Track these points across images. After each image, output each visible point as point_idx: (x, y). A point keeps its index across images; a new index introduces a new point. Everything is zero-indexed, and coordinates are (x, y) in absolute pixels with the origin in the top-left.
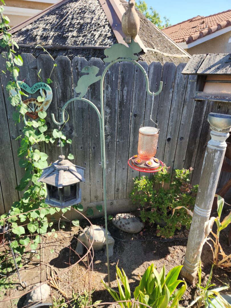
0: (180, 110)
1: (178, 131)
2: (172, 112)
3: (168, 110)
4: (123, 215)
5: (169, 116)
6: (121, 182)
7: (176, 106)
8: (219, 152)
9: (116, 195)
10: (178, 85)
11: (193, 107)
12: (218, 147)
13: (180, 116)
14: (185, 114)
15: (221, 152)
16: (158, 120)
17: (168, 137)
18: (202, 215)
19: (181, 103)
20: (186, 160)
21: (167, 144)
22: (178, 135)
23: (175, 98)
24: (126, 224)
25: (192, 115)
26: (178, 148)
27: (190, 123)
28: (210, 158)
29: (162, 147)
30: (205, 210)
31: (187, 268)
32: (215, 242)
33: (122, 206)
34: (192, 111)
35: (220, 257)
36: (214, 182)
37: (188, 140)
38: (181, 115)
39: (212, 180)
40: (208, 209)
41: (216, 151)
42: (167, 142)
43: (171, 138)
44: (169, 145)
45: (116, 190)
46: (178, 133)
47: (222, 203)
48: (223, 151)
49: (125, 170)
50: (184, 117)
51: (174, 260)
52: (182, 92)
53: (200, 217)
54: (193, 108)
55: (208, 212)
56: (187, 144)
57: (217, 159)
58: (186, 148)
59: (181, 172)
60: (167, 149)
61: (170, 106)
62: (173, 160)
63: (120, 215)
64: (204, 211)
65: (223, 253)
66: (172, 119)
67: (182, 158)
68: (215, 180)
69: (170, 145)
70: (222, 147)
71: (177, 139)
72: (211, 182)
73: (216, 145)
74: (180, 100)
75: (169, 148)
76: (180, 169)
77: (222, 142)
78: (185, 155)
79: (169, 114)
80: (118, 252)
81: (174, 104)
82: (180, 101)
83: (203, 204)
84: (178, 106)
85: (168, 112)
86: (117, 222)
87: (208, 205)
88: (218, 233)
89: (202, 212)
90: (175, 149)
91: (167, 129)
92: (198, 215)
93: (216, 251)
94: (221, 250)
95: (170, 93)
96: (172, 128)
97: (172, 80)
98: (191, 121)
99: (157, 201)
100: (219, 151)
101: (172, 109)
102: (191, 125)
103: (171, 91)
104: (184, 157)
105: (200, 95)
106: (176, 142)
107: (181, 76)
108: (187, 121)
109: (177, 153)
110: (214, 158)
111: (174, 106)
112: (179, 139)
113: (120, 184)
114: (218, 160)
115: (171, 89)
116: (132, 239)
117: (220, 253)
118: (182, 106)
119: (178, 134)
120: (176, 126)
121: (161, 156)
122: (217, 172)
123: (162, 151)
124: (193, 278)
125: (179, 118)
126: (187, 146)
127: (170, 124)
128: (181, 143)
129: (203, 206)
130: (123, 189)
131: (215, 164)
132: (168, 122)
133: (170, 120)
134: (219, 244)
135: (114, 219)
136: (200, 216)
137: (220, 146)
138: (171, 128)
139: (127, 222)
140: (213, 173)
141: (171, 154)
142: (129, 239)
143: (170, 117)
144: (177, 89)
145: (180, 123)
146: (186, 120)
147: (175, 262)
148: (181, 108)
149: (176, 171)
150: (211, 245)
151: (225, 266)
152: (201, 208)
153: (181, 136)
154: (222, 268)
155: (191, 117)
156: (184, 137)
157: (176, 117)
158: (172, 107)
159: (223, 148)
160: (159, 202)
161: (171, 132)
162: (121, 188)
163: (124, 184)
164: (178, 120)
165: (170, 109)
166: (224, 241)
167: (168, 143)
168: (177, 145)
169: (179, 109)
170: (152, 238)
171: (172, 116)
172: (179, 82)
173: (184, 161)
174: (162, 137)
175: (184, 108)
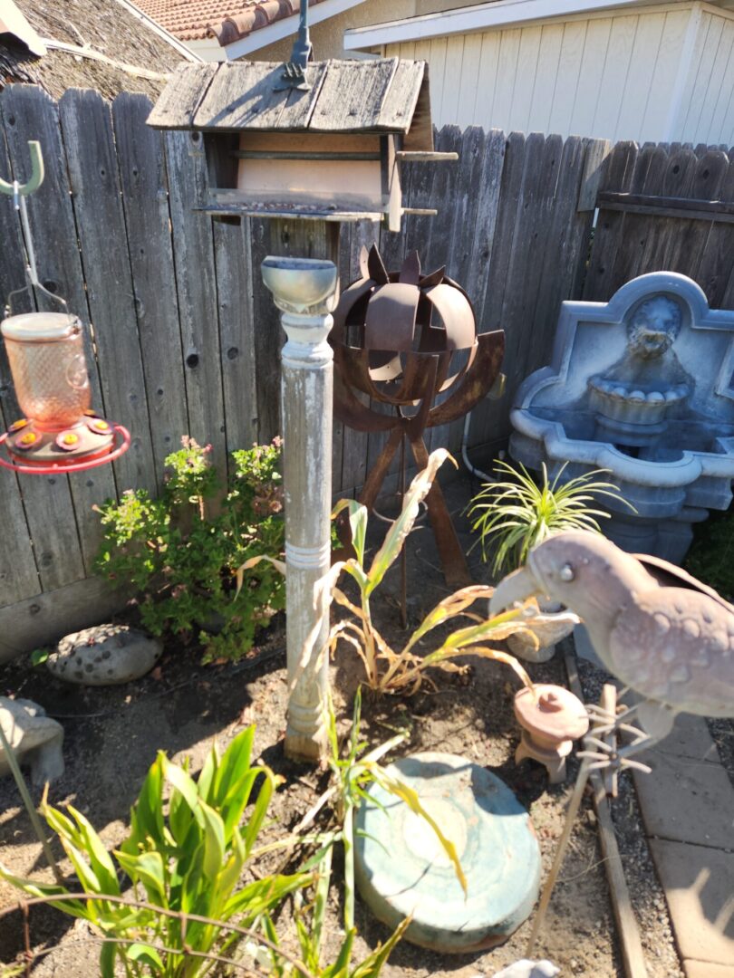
0: (207, 260)
1: (217, 330)
2: (182, 270)
3: (165, 261)
4: (84, 636)
5: (176, 283)
6: (52, 528)
7: (190, 248)
8: (313, 376)
9: (47, 577)
10: (178, 174)
11: (247, 247)
12: (308, 360)
13: (210, 279)
14: (225, 271)
15: (320, 375)
16: (138, 299)
17: (190, 351)
18: (306, 566)
19: (206, 238)
20: (262, 419)
21: (189, 376)
22: (217, 341)
23: (182, 221)
24: (98, 660)
25: (247, 275)
26: (227, 384)
27: (248, 302)
28: (295, 396)
29: (177, 386)
30: (312, 551)
31: (298, 724)
32: (362, 628)
33: (76, 608)
34: (246, 261)
35: (383, 665)
36: (318, 466)
37: (252, 355)
38: (213, 277)
39: (313, 461)
40: (320, 544)
41: (305, 374)
42: (188, 369)
43: (199, 353)
44: (198, 377)
45: (39, 559)
46: (217, 335)
47: (361, 521)
48: (323, 370)
49: (57, 486)
50: (226, 283)
51: (266, 716)
52: (200, 199)
53: (303, 573)
54: (247, 250)
55: (322, 553)
56: (254, 367)
57: (313, 398)
58: (252, 380)
59: (251, 456)
60: (195, 393)
61: (171, 249)
62: (220, 424)
63: (72, 638)
64: (308, 555)
65: (386, 652)
66: (188, 293)
67: (249, 415)
68: (320, 460)
69: (201, 378)
70: (319, 361)
71: (218, 356)
72: (312, 467)
73: (303, 354)
74: (199, 226)
75: (198, 387)
76: (248, 447)
77: (317, 344)
78: (254, 403)
79: (173, 276)
80: (80, 758)
81: (183, 241)
82: (200, 230)
83: (304, 535)
84: (197, 247)
85: (167, 270)
86: (66, 663)
87: (316, 535)
88: (366, 603)
89: (306, 557)
90: (220, 390)
91: (178, 326)
92: (297, 569)
93: (370, 650)
94: (382, 646)
95: (158, 204)
96: (194, 320)
97: (154, 157)
98: (251, 293)
99: (186, 560)
100: (313, 371)
101: (180, 258)
102: (251, 306)
103: (161, 195)
104: (254, 409)
105: (224, 200)
106: (218, 365)
107: (184, 145)
108: (237, 294)
109: (228, 401)
110: (304, 397)
111: (183, 247)
112: (225, 356)
113: (54, 537)
114: (316, 400)
115: (159, 188)
116: (128, 699)
117: (380, 656)
118: (211, 246)
119: (217, 338)
120: (205, 315)
121: (179, 417)
122: (321, 434)
123: (178, 402)
124: (317, 746)
125: (210, 285)
126: (254, 375)
127: (185, 308)
128: (234, 366)
129: (304, 540)
130: (68, 549)
131: (311, 412)
132: (176, 304)
133: (183, 297)
134: (373, 631)
135: (54, 657)
136: (303, 570)
137: (314, 356)
138: (190, 322)
139: (99, 654)
140: (310, 441)
141: (209, 407)
142: (116, 704)
143: (181, 286)
144: (182, 190)
145: (215, 304)
146: (233, 292)
147: (267, 720)
148: (207, 253)
149: (236, 455)
150: (355, 642)
151: (397, 684)
152: (301, 547)
153: (228, 344)
154: (392, 691)
155: (247, 280)
156: (239, 349)
157: (200, 284)
158: (176, 251)
159: (321, 363)
160: (192, 560)
161: (193, 335)
162: (60, 549)
163: (68, 532)
164: (207, 295)
165: (171, 257)
166: (393, 618)
167: (194, 372)
168: (224, 376)
169: (201, 258)
170: (194, 675)
171: (187, 282)
172: (182, 167)
173: (254, 421)
174: (169, 355)
175: (219, 252)
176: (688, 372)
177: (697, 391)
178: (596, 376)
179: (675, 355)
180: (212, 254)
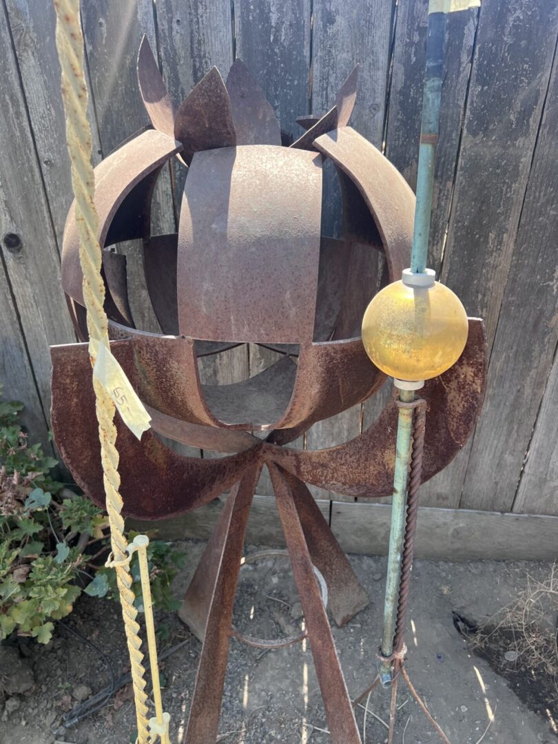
0: (7, 81)
1: (43, 201)
13: (18, 114)
17: (5, 228)
21: (11, 263)
38: (23, 109)
42: (7, 252)
43: (21, 233)
44: (26, 269)
46: (45, 208)
69: (31, 271)
118: (10, 56)
120: (19, 173)
125: (20, 124)
145: (33, 156)
148: (5, 68)
157: (3, 120)
164: (18, 140)
175: (24, 68)
180: (13, 71)
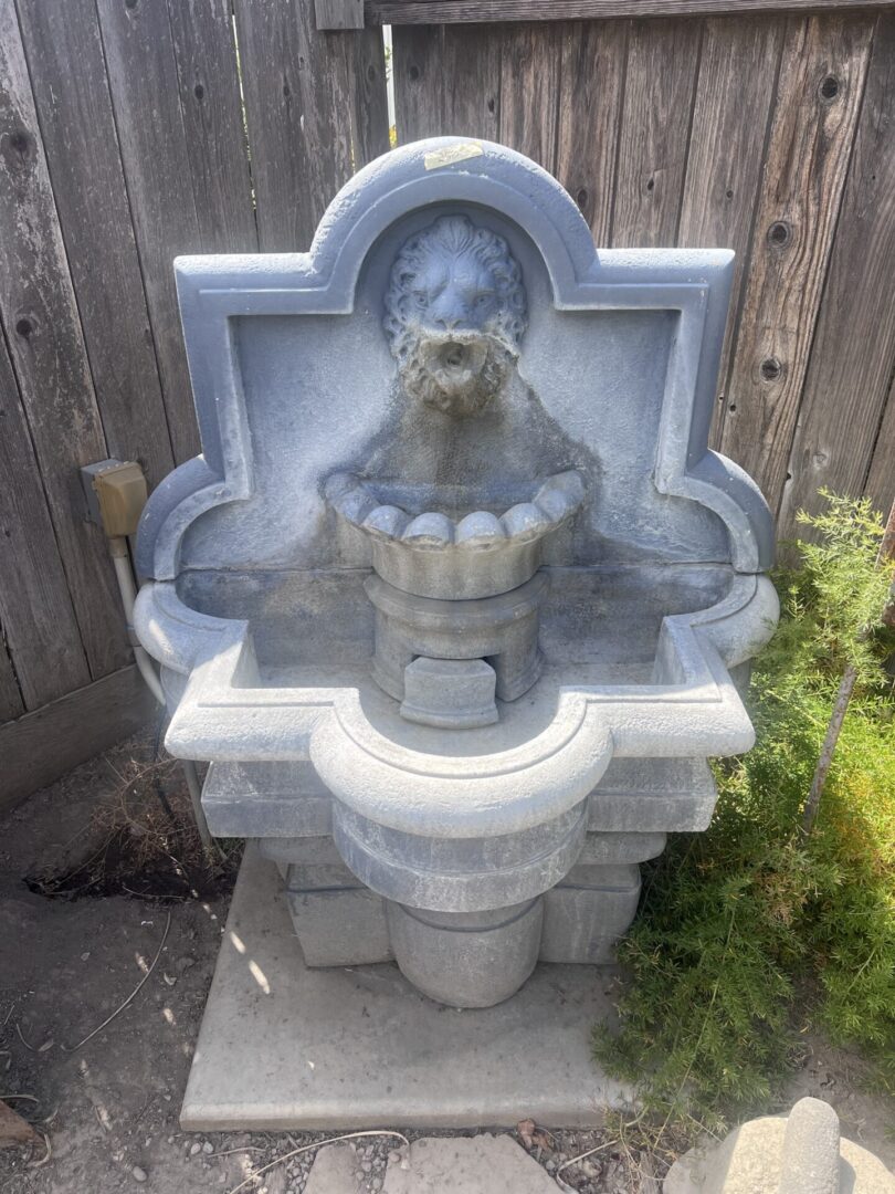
176: (575, 438)
177: (610, 487)
178: (337, 470)
179: (531, 395)
